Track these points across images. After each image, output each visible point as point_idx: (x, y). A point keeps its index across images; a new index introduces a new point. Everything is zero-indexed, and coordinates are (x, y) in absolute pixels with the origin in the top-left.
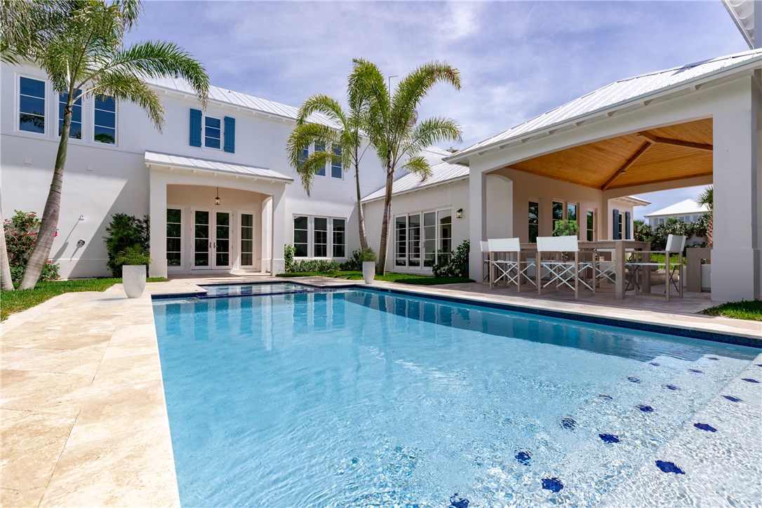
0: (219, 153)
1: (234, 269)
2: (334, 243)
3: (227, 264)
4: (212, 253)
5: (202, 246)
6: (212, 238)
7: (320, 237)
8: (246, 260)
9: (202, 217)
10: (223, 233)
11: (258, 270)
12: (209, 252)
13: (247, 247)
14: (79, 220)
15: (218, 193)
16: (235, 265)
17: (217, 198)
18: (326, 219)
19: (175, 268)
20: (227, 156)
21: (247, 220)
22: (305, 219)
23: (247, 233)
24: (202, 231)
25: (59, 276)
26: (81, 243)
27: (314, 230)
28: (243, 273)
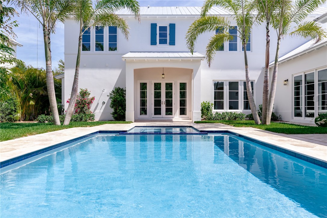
0: (167, 47)
1: (175, 117)
2: (244, 100)
3: (172, 115)
4: (163, 107)
5: (158, 103)
6: (163, 99)
7: (234, 95)
8: (183, 112)
9: (157, 86)
10: (169, 95)
11: (190, 118)
12: (162, 107)
13: (183, 103)
14: (103, 91)
15: (163, 72)
16: (176, 115)
17: (163, 74)
18: (238, 82)
19: (143, 116)
20: (171, 48)
21: (183, 86)
22: (222, 83)
23: (183, 95)
24: (158, 95)
25: (94, 119)
26: (104, 103)
27: (228, 91)
28: (181, 120)
